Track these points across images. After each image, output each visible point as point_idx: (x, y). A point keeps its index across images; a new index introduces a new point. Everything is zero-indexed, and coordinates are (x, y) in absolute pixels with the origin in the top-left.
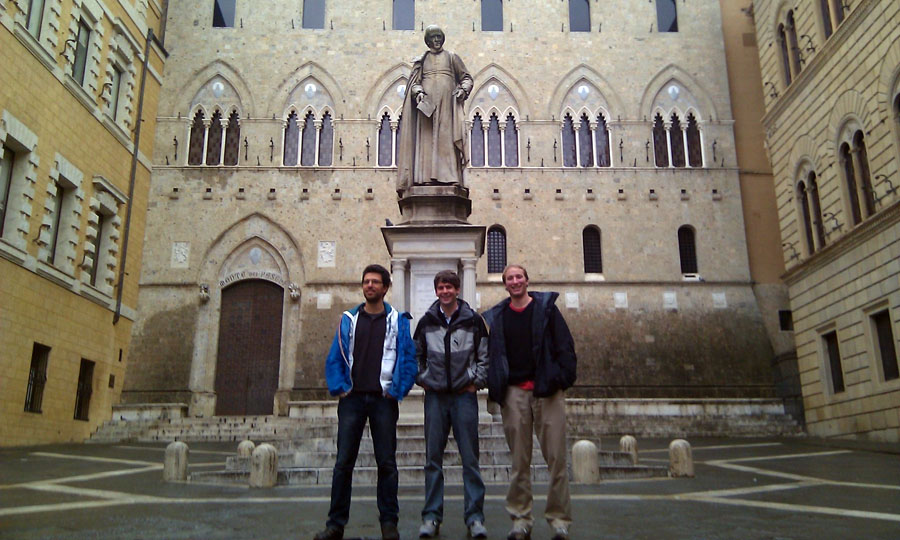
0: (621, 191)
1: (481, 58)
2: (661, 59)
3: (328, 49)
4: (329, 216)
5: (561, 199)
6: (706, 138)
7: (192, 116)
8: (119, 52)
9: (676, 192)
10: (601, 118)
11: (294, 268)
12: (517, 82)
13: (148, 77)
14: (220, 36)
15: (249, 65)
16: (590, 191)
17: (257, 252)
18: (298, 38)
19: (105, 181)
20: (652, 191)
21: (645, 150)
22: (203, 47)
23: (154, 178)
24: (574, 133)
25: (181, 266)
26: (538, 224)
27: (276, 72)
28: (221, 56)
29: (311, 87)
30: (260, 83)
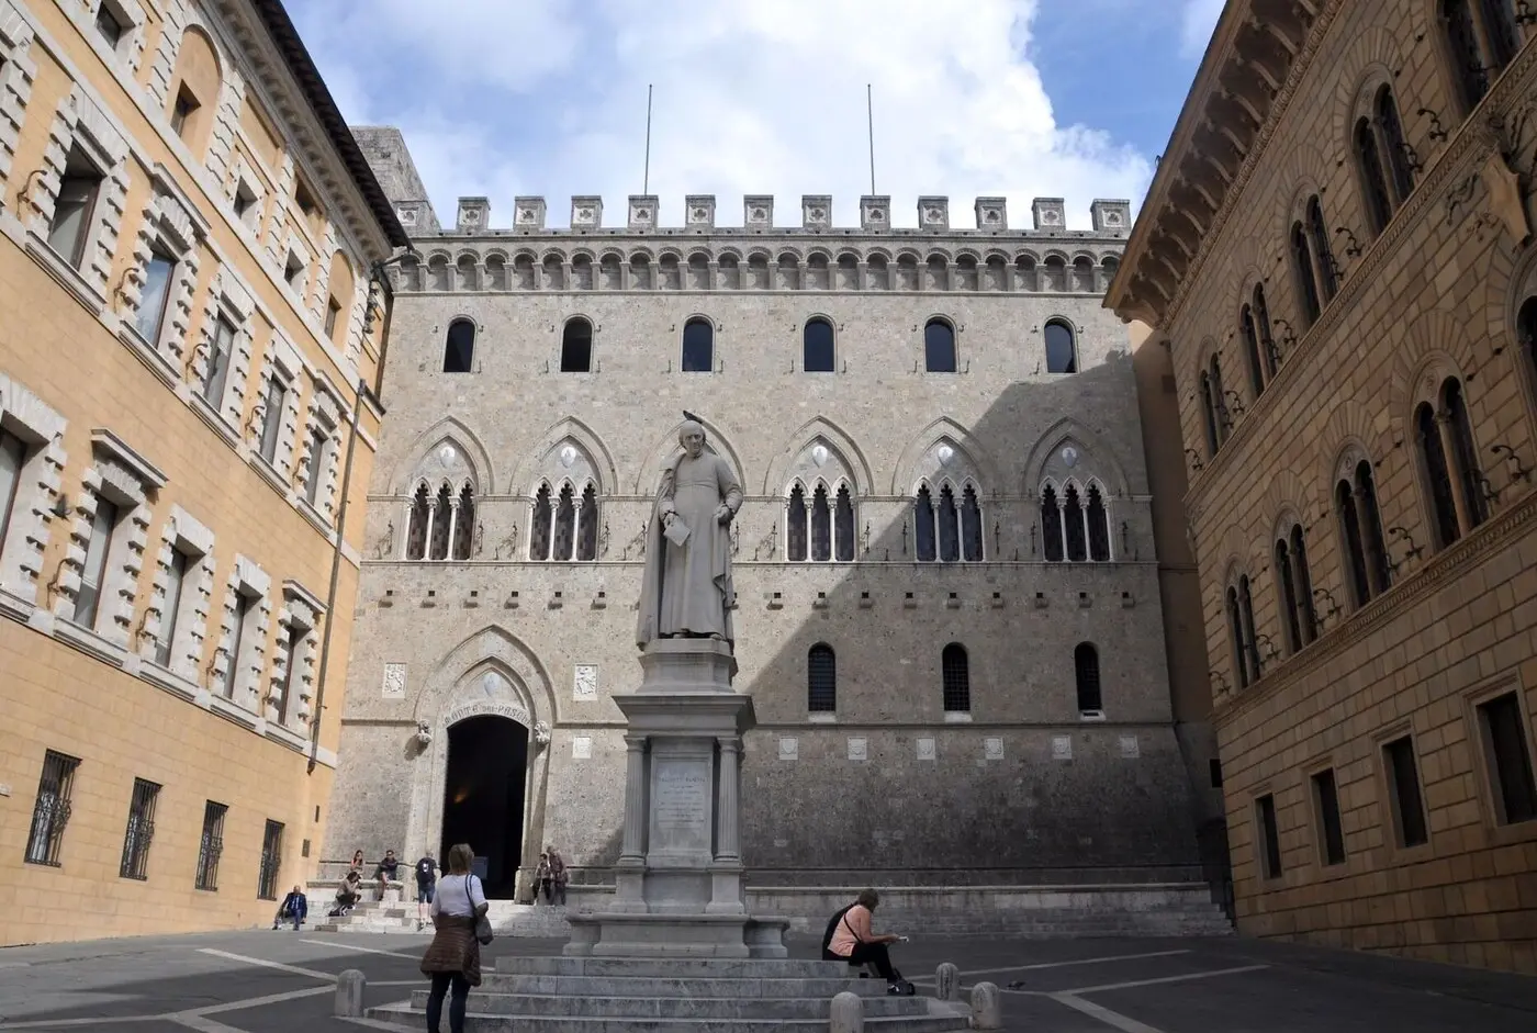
0: (996, 595)
1: (802, 409)
2: (1053, 410)
3: (593, 399)
4: (590, 630)
5: (914, 607)
6: (1114, 520)
7: (412, 493)
8: (321, 415)
9: (1072, 598)
10: (969, 492)
11: (542, 702)
12: (851, 442)
13: (357, 441)
14: (452, 385)
15: (489, 422)
16: (953, 595)
17: (494, 679)
18: (554, 384)
19: (298, 586)
20: (1040, 595)
21: (1029, 538)
22: (431, 400)
23: (362, 576)
24: (932, 512)
25: (394, 696)
26: (879, 642)
27: (524, 431)
28: (451, 413)
29: (570, 451)
30: (502, 447)
